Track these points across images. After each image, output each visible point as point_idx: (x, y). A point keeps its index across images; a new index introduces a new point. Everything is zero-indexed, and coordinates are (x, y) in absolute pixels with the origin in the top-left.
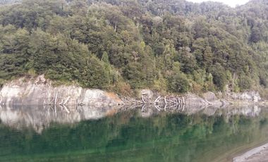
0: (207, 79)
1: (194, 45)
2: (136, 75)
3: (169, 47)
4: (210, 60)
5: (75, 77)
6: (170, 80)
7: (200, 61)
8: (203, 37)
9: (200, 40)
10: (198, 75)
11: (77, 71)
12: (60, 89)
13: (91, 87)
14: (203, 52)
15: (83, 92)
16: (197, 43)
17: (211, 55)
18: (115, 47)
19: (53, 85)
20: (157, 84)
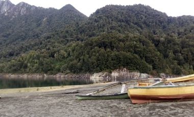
0: (190, 68)
1: (183, 52)
2: (159, 67)
3: (171, 54)
4: (191, 59)
5: (137, 69)
6: (173, 69)
7: (186, 59)
8: (187, 47)
9: (185, 49)
10: (185, 66)
11: (138, 66)
12: (132, 73)
13: (143, 73)
14: (187, 55)
15: (140, 75)
16: (184, 51)
17: (191, 56)
18: (148, 55)
19: (130, 72)
20: (167, 71)
